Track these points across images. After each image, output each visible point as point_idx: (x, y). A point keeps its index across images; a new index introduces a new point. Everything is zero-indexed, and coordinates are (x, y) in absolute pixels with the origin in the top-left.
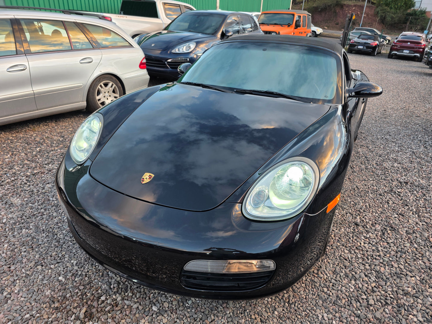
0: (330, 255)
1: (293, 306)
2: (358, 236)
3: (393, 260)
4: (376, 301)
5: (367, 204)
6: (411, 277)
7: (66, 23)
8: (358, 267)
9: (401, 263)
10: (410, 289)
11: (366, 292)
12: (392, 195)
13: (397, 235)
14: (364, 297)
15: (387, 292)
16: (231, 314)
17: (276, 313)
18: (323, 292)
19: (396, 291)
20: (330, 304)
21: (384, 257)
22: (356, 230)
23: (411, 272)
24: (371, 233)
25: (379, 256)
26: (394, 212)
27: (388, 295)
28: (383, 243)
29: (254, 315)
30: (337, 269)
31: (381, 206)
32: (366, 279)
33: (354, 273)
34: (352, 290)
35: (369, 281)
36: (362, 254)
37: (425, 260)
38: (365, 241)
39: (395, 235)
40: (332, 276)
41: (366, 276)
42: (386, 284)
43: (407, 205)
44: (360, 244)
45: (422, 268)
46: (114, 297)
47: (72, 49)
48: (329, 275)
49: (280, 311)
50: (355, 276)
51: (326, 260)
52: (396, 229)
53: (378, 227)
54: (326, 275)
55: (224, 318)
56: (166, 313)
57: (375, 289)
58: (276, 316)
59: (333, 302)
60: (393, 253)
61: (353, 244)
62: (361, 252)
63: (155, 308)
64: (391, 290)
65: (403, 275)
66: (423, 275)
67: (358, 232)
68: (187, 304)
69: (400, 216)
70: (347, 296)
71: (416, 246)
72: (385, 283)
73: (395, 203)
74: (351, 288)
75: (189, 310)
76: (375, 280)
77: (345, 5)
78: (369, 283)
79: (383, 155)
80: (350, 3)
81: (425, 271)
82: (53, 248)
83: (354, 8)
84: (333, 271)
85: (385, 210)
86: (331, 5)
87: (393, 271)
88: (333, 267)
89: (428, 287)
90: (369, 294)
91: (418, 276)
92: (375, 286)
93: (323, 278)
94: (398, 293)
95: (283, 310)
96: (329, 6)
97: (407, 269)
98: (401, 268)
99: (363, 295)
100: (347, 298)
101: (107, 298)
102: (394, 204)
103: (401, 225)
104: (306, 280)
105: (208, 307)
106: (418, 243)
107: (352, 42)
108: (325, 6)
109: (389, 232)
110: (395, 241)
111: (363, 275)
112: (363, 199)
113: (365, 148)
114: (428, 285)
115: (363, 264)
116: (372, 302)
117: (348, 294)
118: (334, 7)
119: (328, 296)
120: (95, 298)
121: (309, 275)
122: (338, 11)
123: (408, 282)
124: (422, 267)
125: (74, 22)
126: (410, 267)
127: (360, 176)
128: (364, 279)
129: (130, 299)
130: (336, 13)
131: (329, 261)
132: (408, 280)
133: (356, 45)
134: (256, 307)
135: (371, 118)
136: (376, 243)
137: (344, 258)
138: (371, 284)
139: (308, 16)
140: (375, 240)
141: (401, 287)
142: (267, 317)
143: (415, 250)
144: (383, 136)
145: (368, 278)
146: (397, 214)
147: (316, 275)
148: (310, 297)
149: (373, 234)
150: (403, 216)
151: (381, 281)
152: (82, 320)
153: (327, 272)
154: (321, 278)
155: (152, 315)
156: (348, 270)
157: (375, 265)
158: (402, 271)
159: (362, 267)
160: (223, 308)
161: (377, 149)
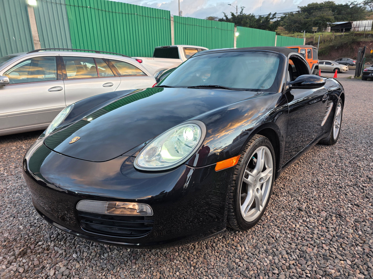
0: (257, 232)
1: (198, 270)
2: (297, 219)
3: (325, 242)
4: (288, 277)
5: (322, 194)
6: (341, 260)
7: (96, 59)
8: (282, 245)
9: (333, 247)
10: (333, 271)
11: (280, 268)
12: (354, 188)
13: (341, 222)
14: (276, 271)
15: (304, 271)
16: (136, 269)
17: (178, 273)
18: (235, 262)
19: (315, 271)
20: (236, 273)
21: (316, 239)
22: (297, 214)
23: (342, 256)
24: (313, 218)
25: (311, 238)
26: (349, 202)
27: (305, 274)
28: (322, 227)
29: (156, 272)
30: (259, 245)
31: (337, 196)
32: (287, 256)
33: (275, 250)
34: (265, 264)
35: (289, 258)
36: (294, 235)
37: (366, 247)
38: (302, 224)
39: (340, 222)
40: (250, 250)
41: (288, 253)
42: (306, 263)
43: (367, 198)
44: (296, 226)
45: (358, 254)
46: (49, 243)
47: (98, 77)
48: (247, 248)
49: (182, 273)
50: (275, 252)
51: (251, 236)
52: (343, 216)
53: (324, 214)
54: (245, 248)
55: (128, 271)
56: (81, 261)
57: (292, 266)
58: (176, 276)
59: (239, 272)
60: (328, 236)
61: (287, 225)
62: (293, 233)
63: (74, 256)
64: (310, 269)
65: (332, 257)
66: (356, 260)
67: (298, 216)
68: (103, 256)
69: (354, 206)
70: (258, 269)
71: (360, 233)
72: (305, 261)
73: (355, 195)
74: (266, 262)
75: (102, 261)
76: (296, 259)
77: (361, 42)
78: (288, 260)
79: (360, 156)
80: (367, 40)
81: (360, 257)
82: (29, 207)
83: (371, 44)
84: (254, 246)
85: (339, 201)
86: (347, 43)
87: (321, 252)
88: (256, 242)
89: (359, 272)
90: (283, 270)
91: (350, 260)
92: (293, 264)
93: (240, 251)
94: (317, 273)
95: (186, 272)
96: (345, 44)
97: (340, 252)
98: (332, 251)
99: (275, 270)
100: (257, 271)
101: (44, 243)
102: (353, 196)
103: (352, 214)
104: (222, 251)
105: (119, 261)
106: (365, 231)
107: (365, 71)
108: (342, 44)
109: (334, 218)
110: (338, 227)
111: (284, 253)
112: (319, 190)
113: (343, 150)
114: (360, 271)
115: (289, 243)
116: (282, 277)
117: (259, 267)
118: (350, 44)
119: (237, 266)
120: (35, 242)
121: (227, 246)
122: (354, 48)
123: (335, 264)
124: (358, 252)
125: (102, 59)
126: (344, 251)
127: (325, 171)
128: (284, 256)
129: (60, 247)
130: (352, 49)
131: (254, 237)
132: (335, 263)
133: (370, 73)
134: (162, 266)
135: (362, 127)
136: (314, 227)
137: (271, 236)
138: (290, 261)
139: (313, 49)
140: (313, 224)
141: (324, 268)
142: (168, 276)
143: (357, 236)
144: (368, 141)
145: (288, 256)
146: (352, 204)
147: (234, 247)
148: (218, 264)
149: (314, 219)
150: (358, 206)
151: (302, 260)
152: (16, 256)
153: (246, 246)
154: (238, 250)
155: (70, 261)
156: (271, 246)
157: (303, 245)
158: (333, 254)
159: (287, 246)
160: (132, 263)
161: (357, 151)
